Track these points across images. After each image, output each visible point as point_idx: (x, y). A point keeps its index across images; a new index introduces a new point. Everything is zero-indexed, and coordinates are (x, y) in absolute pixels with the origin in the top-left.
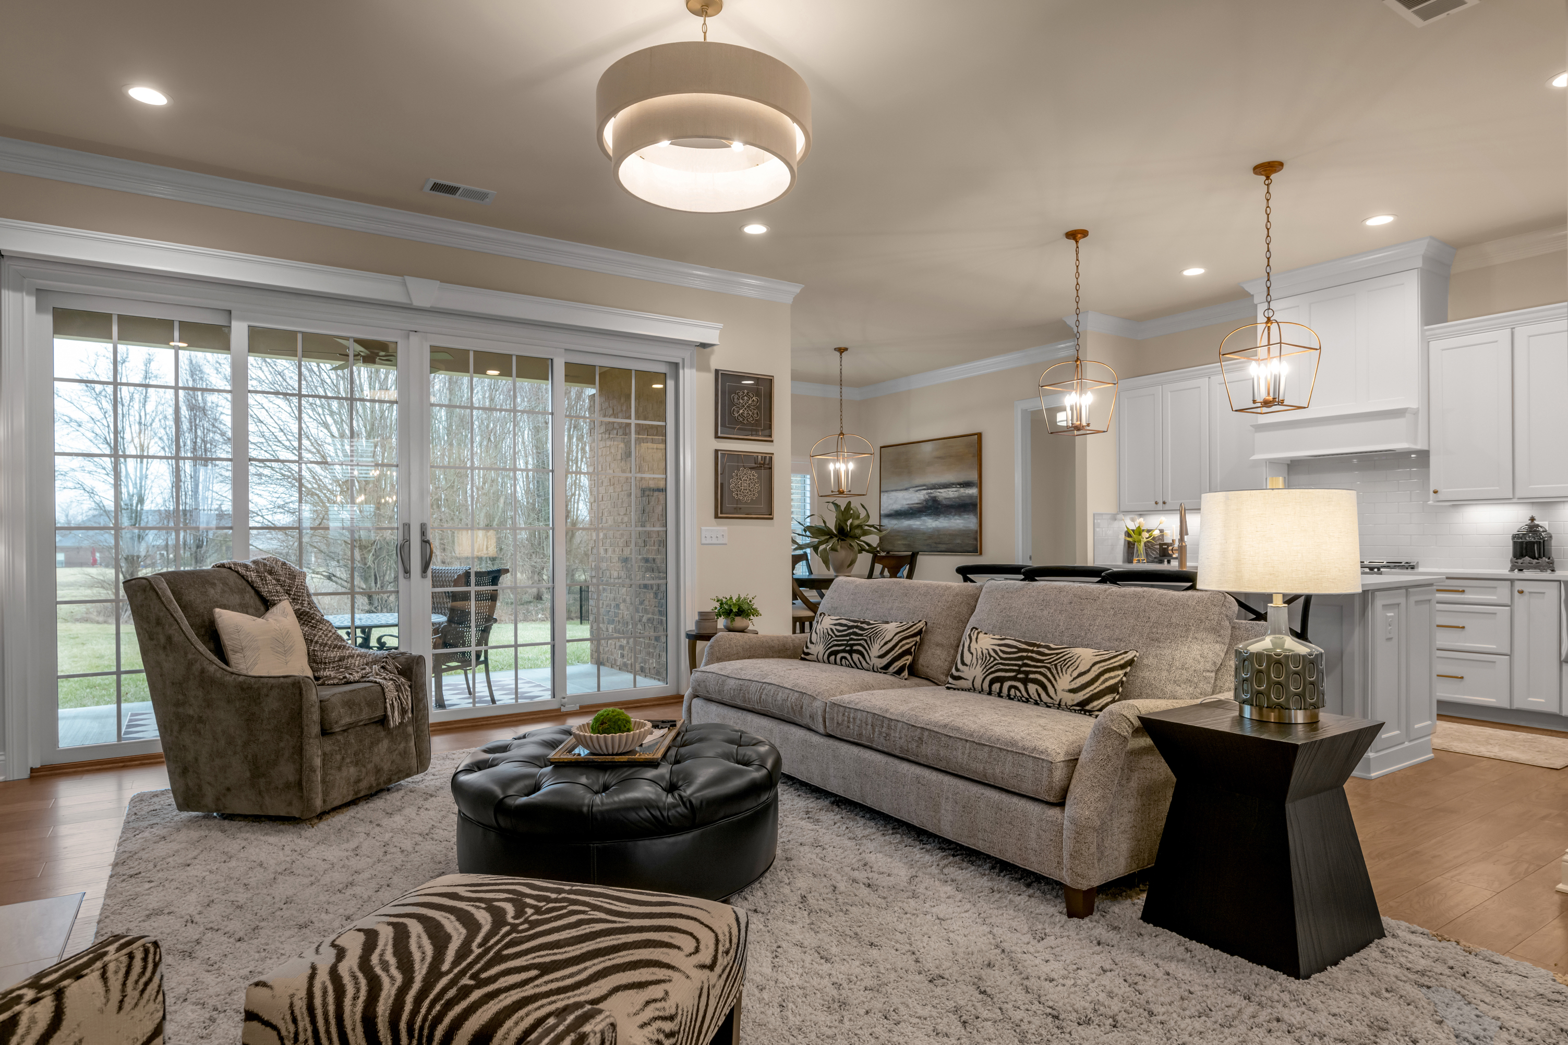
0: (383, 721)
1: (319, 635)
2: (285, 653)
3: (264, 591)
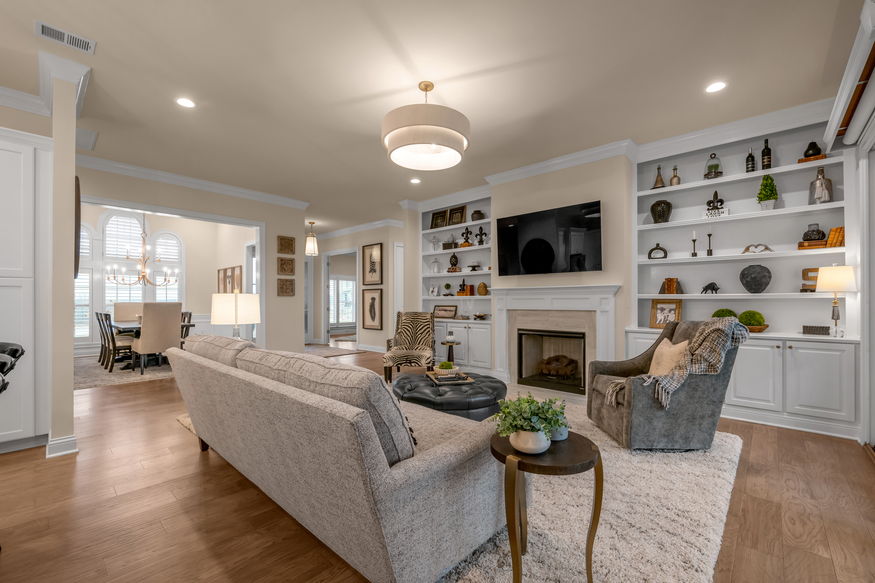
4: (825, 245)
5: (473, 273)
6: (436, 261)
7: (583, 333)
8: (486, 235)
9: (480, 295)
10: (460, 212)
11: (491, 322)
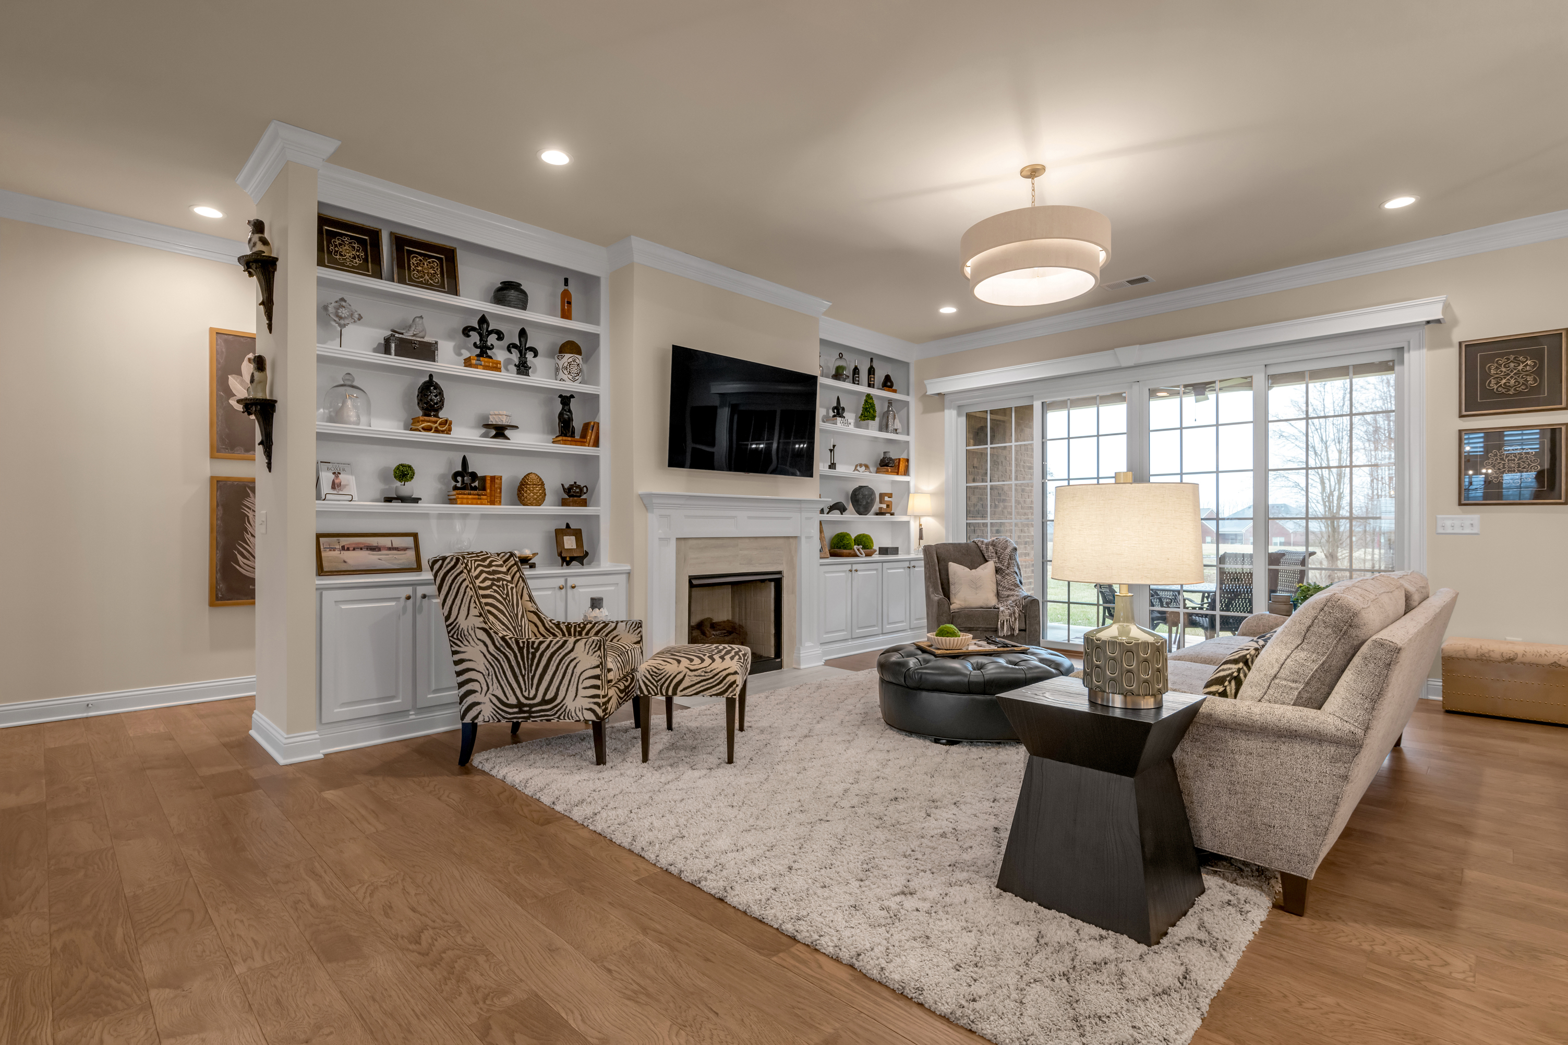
0: (996, 631)
1: (1005, 583)
2: (977, 588)
3: (986, 555)
4: (898, 474)
5: (499, 443)
6: (349, 383)
7: (780, 573)
8: (536, 356)
9: (524, 505)
10: (440, 259)
11: (627, 567)
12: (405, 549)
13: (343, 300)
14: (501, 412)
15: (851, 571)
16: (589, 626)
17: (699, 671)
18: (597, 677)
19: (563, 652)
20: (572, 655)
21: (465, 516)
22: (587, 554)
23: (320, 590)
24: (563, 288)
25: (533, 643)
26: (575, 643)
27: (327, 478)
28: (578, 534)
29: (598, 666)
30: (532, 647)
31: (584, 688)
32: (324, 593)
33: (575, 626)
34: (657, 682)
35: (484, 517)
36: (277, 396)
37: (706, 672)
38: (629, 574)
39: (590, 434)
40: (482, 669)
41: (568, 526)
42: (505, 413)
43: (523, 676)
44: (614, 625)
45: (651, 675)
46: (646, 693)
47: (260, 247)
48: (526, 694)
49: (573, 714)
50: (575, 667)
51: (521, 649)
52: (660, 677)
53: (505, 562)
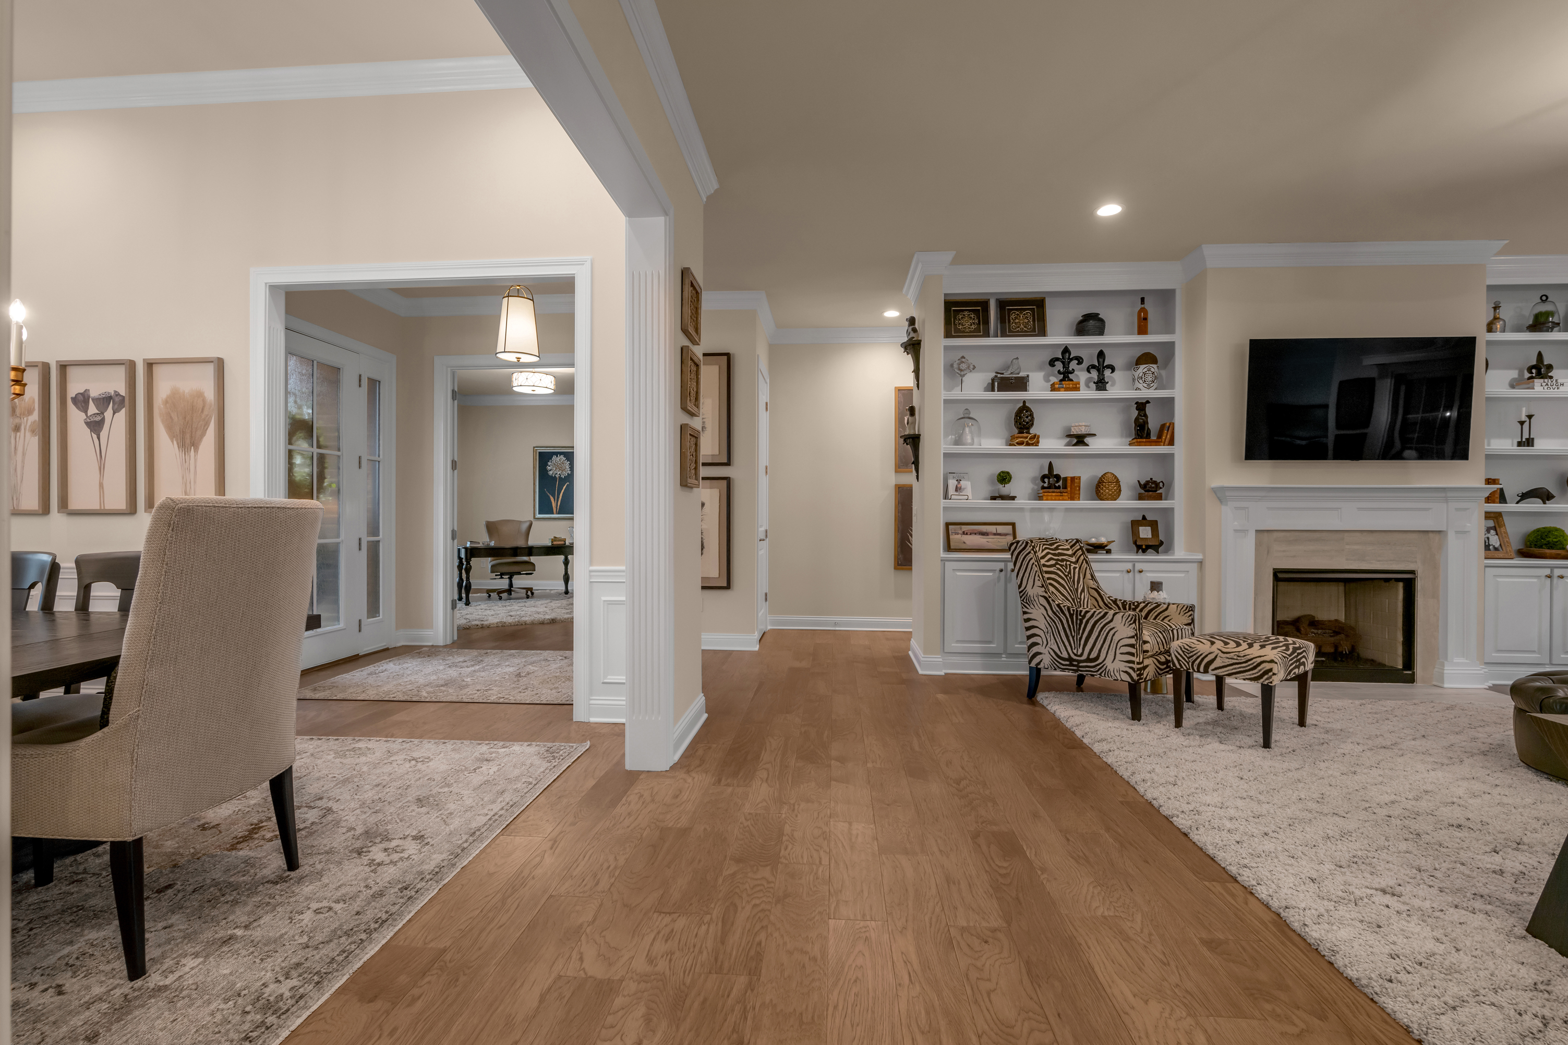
5: (1080, 450)
6: (967, 416)
7: (1413, 572)
8: (1113, 370)
9: (1101, 500)
10: (1032, 310)
11: (1199, 557)
12: (1006, 535)
13: (963, 357)
14: (1081, 424)
15: (1549, 577)
16: (1143, 605)
17: (1232, 654)
18: (1132, 646)
19: (1104, 621)
20: (1111, 625)
21: (1052, 510)
22: (1161, 543)
23: (944, 561)
24: (1139, 306)
25: (1081, 611)
26: (1114, 615)
27: (952, 483)
28: (1154, 525)
29: (1133, 637)
30: (1080, 615)
31: (1121, 654)
32: (946, 563)
33: (1130, 604)
34: (1189, 658)
35: (1068, 510)
36: (921, 433)
37: (1238, 656)
38: (1201, 563)
39: (1165, 434)
40: (1043, 627)
41: (1144, 518)
42: (1084, 424)
43: (1073, 637)
44: (1165, 606)
45: (1183, 652)
46: (1178, 667)
47: (912, 335)
48: (1075, 651)
49: (1112, 674)
50: (1114, 635)
51: (1071, 616)
52: (1191, 654)
53: (1071, 547)
